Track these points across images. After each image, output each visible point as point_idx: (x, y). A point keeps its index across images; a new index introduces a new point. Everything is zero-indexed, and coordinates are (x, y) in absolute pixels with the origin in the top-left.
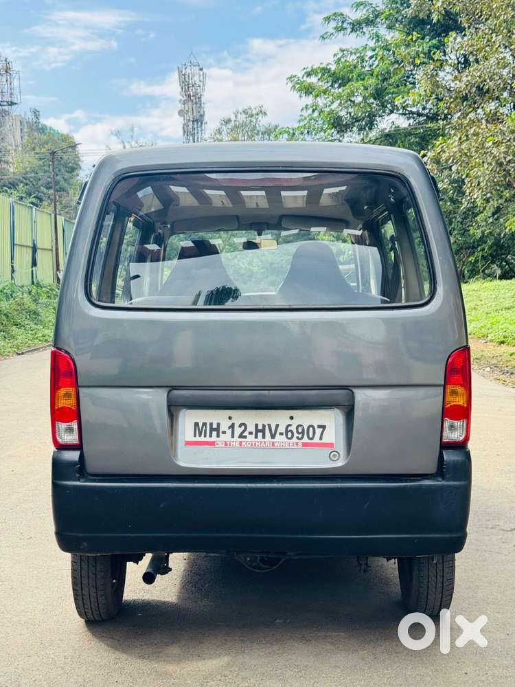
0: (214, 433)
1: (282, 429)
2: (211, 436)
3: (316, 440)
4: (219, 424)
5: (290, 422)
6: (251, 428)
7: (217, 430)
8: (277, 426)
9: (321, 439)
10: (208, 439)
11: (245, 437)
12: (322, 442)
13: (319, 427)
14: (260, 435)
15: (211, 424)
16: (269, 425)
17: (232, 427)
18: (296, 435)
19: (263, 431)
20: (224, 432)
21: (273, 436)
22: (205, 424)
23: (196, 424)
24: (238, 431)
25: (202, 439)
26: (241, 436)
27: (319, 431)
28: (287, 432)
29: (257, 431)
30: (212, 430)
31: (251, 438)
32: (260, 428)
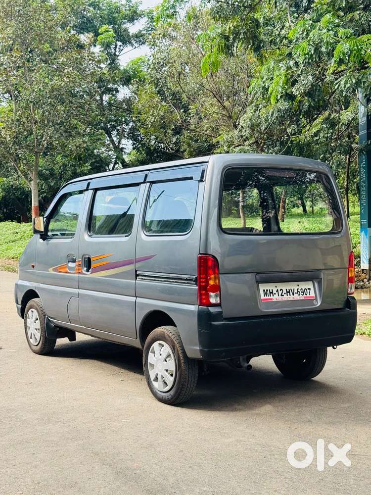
0: (271, 294)
1: (296, 291)
2: (270, 296)
3: (308, 295)
4: (272, 290)
5: (298, 287)
6: (285, 291)
7: (272, 293)
8: (294, 289)
10: (269, 297)
11: (283, 295)
12: (311, 296)
13: (309, 289)
14: (288, 294)
15: (269, 290)
16: (291, 289)
17: (277, 291)
18: (301, 293)
19: (289, 292)
20: (275, 294)
21: (293, 295)
22: (267, 290)
23: (264, 290)
24: (280, 292)
25: (267, 297)
26: (282, 295)
27: (308, 291)
28: (298, 292)
29: (287, 292)
30: (270, 293)
31: (285, 295)
32: (288, 291)
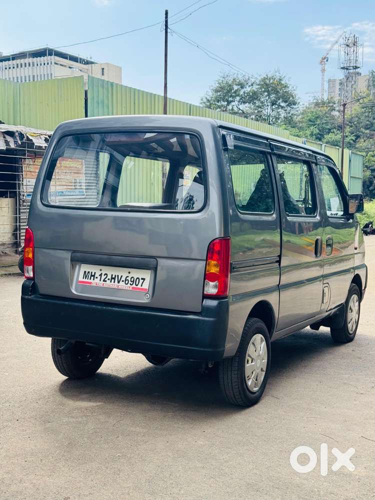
0: (92, 278)
1: (123, 279)
2: (90, 279)
3: (139, 286)
4: (95, 273)
5: (128, 275)
6: (109, 277)
7: (94, 276)
8: (122, 276)
9: (141, 286)
10: (89, 281)
11: (106, 281)
12: (142, 287)
13: (142, 279)
14: (113, 280)
15: (92, 273)
16: (118, 276)
17: (101, 275)
18: (130, 282)
20: (97, 278)
21: (119, 282)
22: (89, 272)
23: (85, 272)
24: (103, 277)
25: (86, 280)
26: (104, 281)
27: (141, 281)
28: (126, 280)
29: (112, 278)
30: (92, 276)
31: (108, 282)
32: (114, 277)
